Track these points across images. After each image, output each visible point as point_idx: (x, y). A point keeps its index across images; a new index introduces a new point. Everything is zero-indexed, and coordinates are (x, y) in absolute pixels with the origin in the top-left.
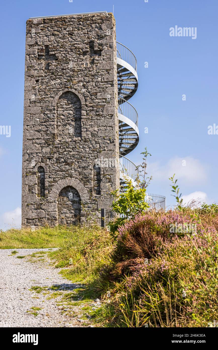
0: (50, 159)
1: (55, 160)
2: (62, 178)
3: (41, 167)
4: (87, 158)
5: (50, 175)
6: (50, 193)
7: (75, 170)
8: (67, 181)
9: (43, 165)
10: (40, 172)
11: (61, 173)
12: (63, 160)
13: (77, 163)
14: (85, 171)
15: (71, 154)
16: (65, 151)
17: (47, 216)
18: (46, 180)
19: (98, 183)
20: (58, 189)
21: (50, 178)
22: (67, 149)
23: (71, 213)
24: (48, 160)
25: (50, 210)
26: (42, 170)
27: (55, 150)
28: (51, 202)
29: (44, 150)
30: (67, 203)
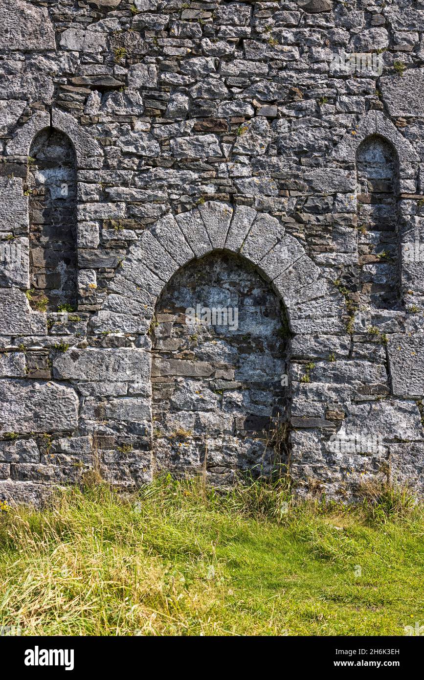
0: (104, 91)
1: (137, 97)
2: (175, 207)
3: (51, 134)
4: (320, 100)
5: (106, 185)
6: (112, 286)
7: (257, 166)
8: (213, 222)
9: (64, 121)
10: (45, 164)
11: (173, 176)
12: (182, 100)
13: (264, 124)
14: (311, 174)
15: (232, 68)
16: (199, 51)
17: (93, 424)
18: (87, 210)
19: (382, 244)
20: (155, 268)
21: (106, 198)
22: (206, 43)
23: (232, 405)
24: (95, 97)
25: (109, 389)
26: (57, 151)
27: (134, 40)
28: (114, 343)
29: (70, 40)
30: (208, 348)
